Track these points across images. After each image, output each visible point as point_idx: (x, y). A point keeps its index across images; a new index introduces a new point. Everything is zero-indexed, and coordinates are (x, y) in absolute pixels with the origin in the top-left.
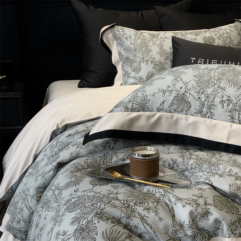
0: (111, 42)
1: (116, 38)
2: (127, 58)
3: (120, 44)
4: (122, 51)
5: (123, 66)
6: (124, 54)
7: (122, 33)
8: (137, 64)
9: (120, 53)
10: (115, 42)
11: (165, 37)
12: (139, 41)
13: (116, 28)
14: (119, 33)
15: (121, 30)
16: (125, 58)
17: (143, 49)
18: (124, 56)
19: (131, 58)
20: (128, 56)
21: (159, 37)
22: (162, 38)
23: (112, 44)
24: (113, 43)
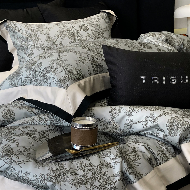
0: (6, 34)
1: (9, 30)
2: (21, 46)
3: (14, 35)
4: (15, 40)
5: (18, 53)
6: (18, 43)
7: (13, 26)
8: (30, 50)
9: (14, 43)
10: (9, 34)
11: (50, 27)
12: (29, 32)
13: (8, 22)
14: (11, 26)
15: (12, 24)
16: (19, 47)
17: (33, 38)
18: (18, 45)
19: (24, 46)
20: (21, 44)
21: (45, 27)
22: (47, 28)
23: (6, 36)
24: (7, 34)
